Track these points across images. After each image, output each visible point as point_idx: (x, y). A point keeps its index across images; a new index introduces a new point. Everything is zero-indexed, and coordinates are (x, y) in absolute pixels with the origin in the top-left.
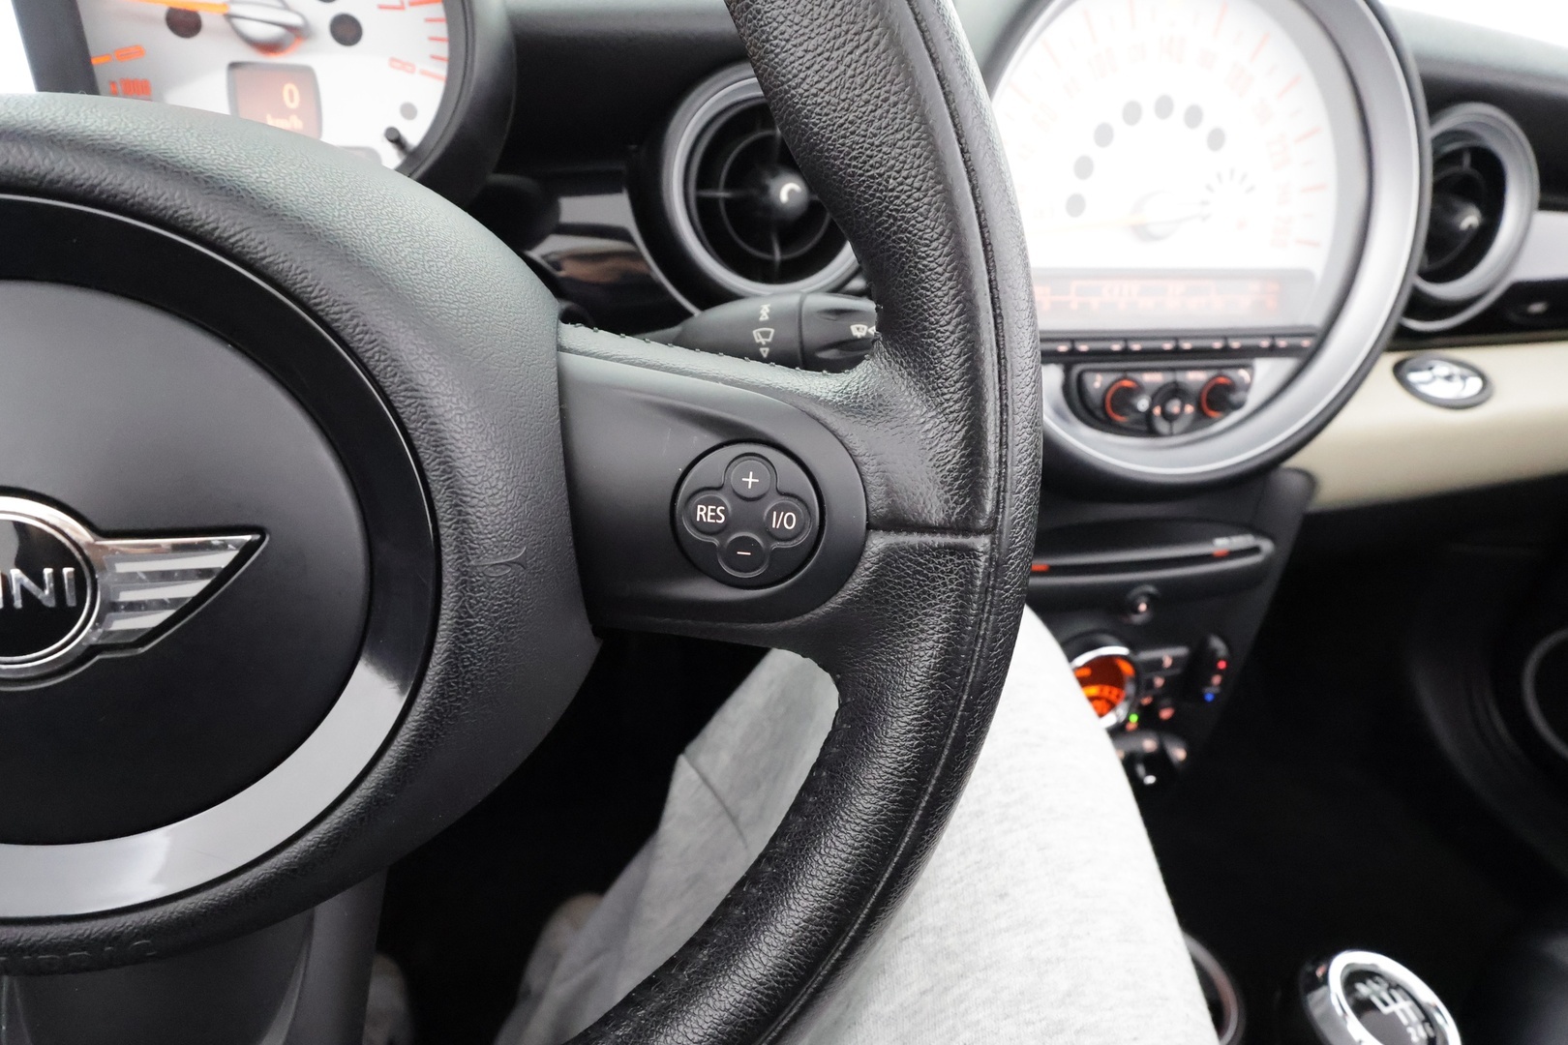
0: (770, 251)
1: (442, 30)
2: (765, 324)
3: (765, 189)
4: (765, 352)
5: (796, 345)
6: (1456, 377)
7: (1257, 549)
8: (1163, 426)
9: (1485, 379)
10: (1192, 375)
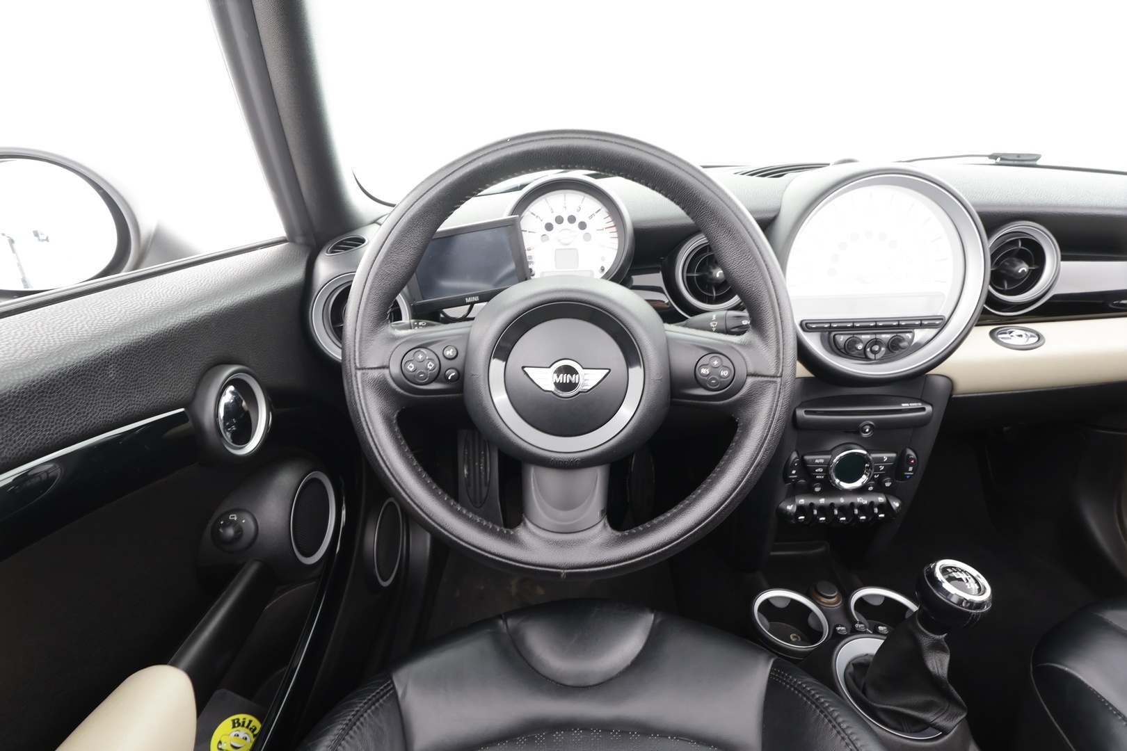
0: (713, 293)
1: (616, 235)
2: (714, 321)
3: (711, 273)
4: (714, 329)
5: (724, 327)
6: (1024, 336)
7: (923, 409)
8: (871, 356)
9: (1039, 336)
10: (883, 336)
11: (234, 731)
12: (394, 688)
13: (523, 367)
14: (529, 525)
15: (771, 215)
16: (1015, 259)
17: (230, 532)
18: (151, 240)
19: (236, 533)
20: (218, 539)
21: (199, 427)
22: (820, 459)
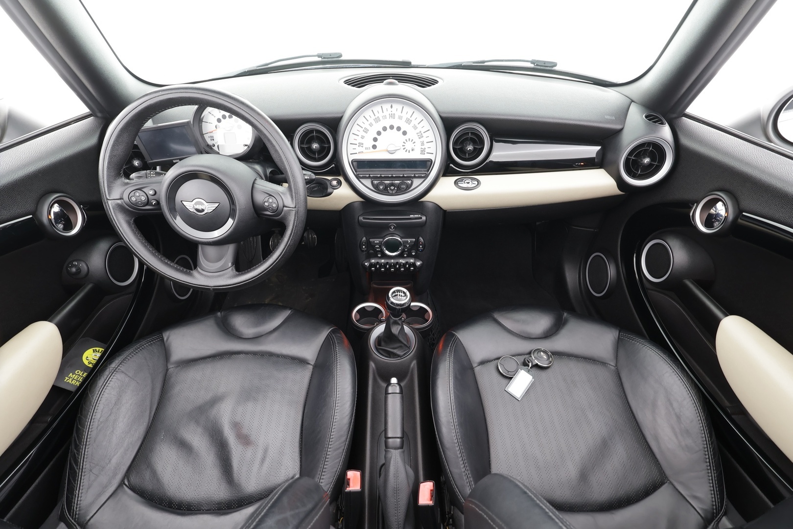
0: (316, 156)
6: (471, 182)
7: (421, 218)
8: (391, 192)
9: (478, 181)
10: (396, 182)
11: (94, 354)
12: (163, 337)
13: (181, 201)
14: (199, 269)
15: (340, 115)
16: (467, 142)
17: (74, 270)
18: (7, 119)
19: (76, 270)
20: (69, 273)
21: (41, 224)
22: (377, 241)
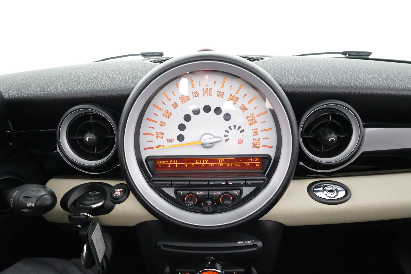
7: (255, 245)
8: (206, 208)
10: (215, 193)
16: (327, 130)
